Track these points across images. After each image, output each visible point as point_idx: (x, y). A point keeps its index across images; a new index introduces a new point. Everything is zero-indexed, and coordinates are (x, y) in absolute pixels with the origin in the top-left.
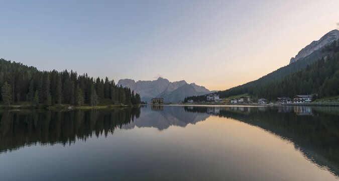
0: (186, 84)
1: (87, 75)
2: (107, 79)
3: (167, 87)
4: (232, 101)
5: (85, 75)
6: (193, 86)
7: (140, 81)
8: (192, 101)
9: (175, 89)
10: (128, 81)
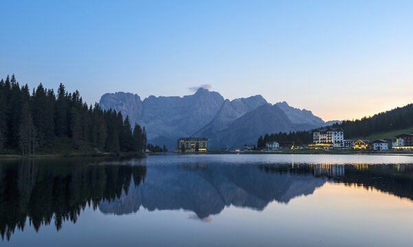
0: (266, 105)
1: (13, 80)
2: (62, 89)
3: (219, 112)
4: (375, 146)
5: (10, 79)
6: (282, 108)
7: (152, 97)
8: (276, 145)
9: (239, 116)
10: (122, 97)
